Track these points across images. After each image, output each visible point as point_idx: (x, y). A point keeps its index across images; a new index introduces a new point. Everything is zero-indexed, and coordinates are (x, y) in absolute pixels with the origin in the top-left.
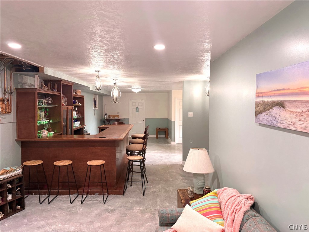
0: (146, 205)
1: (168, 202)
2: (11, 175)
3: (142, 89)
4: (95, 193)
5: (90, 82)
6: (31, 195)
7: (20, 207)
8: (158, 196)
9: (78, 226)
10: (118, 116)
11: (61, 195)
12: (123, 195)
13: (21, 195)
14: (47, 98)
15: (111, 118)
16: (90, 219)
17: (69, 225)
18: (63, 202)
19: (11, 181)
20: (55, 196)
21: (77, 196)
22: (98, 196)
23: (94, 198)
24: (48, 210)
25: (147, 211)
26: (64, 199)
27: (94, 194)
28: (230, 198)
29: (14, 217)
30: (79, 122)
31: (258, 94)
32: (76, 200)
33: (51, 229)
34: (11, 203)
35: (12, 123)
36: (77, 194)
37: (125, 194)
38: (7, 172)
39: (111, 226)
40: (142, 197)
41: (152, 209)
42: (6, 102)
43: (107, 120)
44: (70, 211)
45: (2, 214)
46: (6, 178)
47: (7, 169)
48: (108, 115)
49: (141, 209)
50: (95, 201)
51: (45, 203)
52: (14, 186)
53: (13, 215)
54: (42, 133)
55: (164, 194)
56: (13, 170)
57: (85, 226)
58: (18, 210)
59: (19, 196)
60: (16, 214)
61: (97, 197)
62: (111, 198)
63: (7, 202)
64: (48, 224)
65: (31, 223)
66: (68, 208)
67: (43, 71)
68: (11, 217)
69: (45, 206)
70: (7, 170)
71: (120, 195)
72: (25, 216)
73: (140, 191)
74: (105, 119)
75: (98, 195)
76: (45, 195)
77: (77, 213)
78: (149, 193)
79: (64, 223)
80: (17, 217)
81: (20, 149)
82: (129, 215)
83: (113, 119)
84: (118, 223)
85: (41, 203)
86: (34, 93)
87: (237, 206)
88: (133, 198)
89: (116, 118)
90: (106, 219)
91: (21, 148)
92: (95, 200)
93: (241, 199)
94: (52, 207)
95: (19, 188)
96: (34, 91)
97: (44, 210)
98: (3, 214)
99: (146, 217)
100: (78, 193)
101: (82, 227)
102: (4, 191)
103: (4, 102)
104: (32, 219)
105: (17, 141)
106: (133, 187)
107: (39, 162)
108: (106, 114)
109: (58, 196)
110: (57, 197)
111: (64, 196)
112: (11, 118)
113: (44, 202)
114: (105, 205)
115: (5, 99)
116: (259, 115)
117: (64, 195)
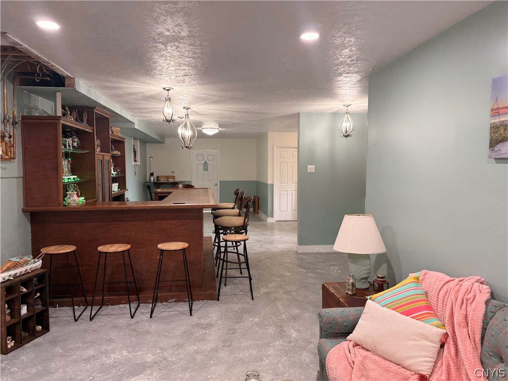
0: (263, 314)
1: (297, 308)
2: (26, 270)
3: (220, 129)
4: (170, 299)
5: (139, 112)
6: (53, 308)
7: (41, 327)
8: (276, 299)
9: (159, 353)
10: (173, 177)
11: (108, 305)
12: (218, 300)
13: (43, 305)
14: (71, 137)
15: (162, 180)
16: (176, 341)
17: (141, 352)
18: (115, 316)
19: (25, 281)
20: (98, 307)
21: (139, 306)
22: (175, 304)
23: (169, 308)
24: (94, 331)
25: (267, 323)
26: (116, 312)
27: (167, 302)
28: (445, 284)
29: (35, 345)
30: (117, 184)
31: (497, 111)
32: (137, 311)
33: (112, 361)
34: (26, 320)
35: (16, 179)
36: (137, 302)
37: (220, 299)
38: (16, 265)
39: (215, 350)
40: (251, 302)
41: (276, 320)
42: (7, 139)
43: (155, 183)
44: (135, 330)
45: (11, 341)
46: (18, 275)
47: (14, 259)
48: (155, 176)
49: (255, 320)
50: (173, 313)
51: (83, 319)
52: (31, 289)
53: (32, 342)
54: (69, 198)
55: (285, 296)
56: (27, 263)
57: (170, 352)
58: (38, 332)
59: (39, 307)
60: (36, 340)
61: (172, 306)
62: (199, 307)
63: (20, 319)
64: (102, 353)
65: (71, 353)
66: (129, 325)
67: (73, 85)
68: (27, 345)
69: (84, 324)
70: (15, 261)
71: (212, 300)
72: (54, 342)
73: (243, 293)
74: (150, 182)
75: (175, 301)
76: (79, 306)
77: (148, 332)
78: (259, 295)
79: (130, 349)
80: (39, 344)
81: (30, 226)
82: (240, 330)
83: (165, 181)
84: (227, 344)
85: (76, 320)
86: (55, 126)
87: (466, 295)
88: (236, 304)
89: (171, 180)
90: (202, 339)
91: (31, 224)
92: (170, 310)
93: (469, 284)
94: (99, 325)
95: (38, 294)
96: (56, 121)
97: (86, 331)
98: (13, 341)
99: (270, 332)
100: (139, 301)
101: (166, 354)
102: (14, 298)
103: (4, 138)
104: (70, 347)
105: (24, 211)
106: (228, 287)
107: (69, 249)
108: (152, 174)
109: (104, 307)
110: (101, 309)
111: (114, 307)
112: (15, 168)
113: (81, 317)
114: (191, 317)
115: (6, 133)
116: (501, 144)
117: (113, 305)
